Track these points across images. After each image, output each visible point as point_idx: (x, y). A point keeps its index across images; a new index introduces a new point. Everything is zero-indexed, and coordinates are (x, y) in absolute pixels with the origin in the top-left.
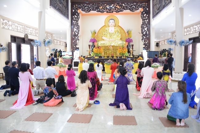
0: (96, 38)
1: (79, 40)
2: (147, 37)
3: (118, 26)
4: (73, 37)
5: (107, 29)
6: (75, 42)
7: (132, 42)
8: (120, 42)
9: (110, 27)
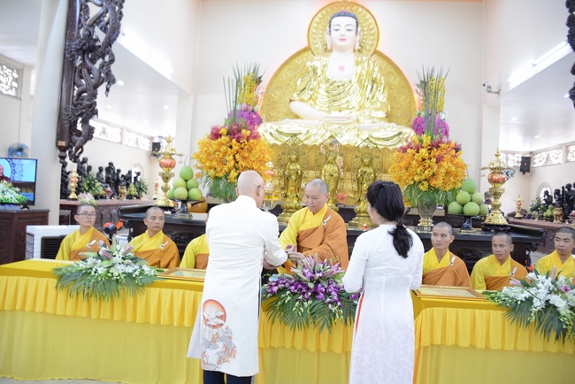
0: (257, 108)
1: (111, 80)
3: (376, 52)
4: (78, 62)
5: (317, 64)
6: (85, 94)
7: (446, 133)
8: (385, 129)
9: (334, 54)
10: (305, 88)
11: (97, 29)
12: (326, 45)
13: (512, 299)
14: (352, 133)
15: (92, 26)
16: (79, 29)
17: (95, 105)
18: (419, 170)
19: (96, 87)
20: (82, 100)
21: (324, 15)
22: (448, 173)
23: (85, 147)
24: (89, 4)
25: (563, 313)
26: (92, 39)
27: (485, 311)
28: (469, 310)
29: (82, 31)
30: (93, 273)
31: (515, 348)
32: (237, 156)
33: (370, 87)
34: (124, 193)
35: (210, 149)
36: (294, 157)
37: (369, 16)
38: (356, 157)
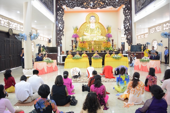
2: (129, 32)
3: (99, 22)
4: (58, 32)
7: (112, 37)
8: (101, 37)
10: (86, 30)
14: (95, 38)
17: (62, 39)
18: (105, 45)
19: (61, 36)
20: (59, 38)
24: (59, 24)
26: (60, 29)
31: (114, 61)
33: (98, 29)
37: (97, 15)
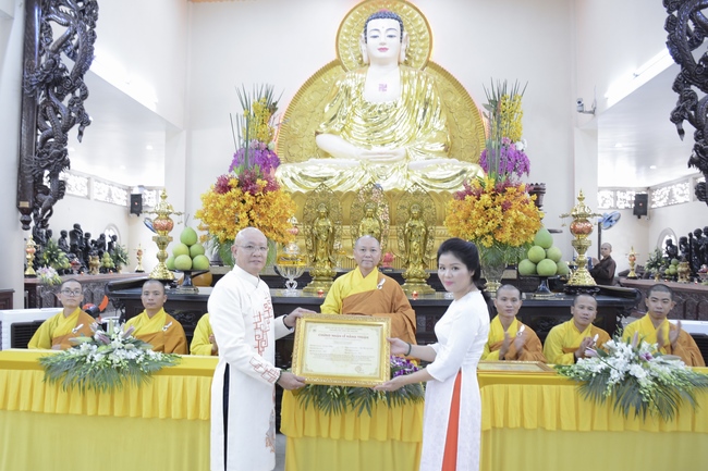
0: (273, 145)
1: (85, 122)
3: (429, 63)
4: (40, 100)
5: (351, 83)
6: (52, 140)
7: (526, 169)
8: (443, 167)
9: (372, 69)
10: (335, 116)
11: (63, 55)
12: (361, 56)
13: (587, 371)
14: (400, 174)
15: (56, 51)
16: (40, 56)
17: (66, 154)
18: (480, 221)
19: (65, 130)
20: (49, 147)
21: (357, 17)
22: (517, 224)
23: (54, 207)
24: (51, 23)
25: (643, 384)
26: (58, 68)
27: (554, 387)
28: (535, 386)
29: (43, 59)
30: (88, 361)
31: (592, 429)
32: (252, 213)
33: (421, 111)
34: (96, 265)
35: (218, 204)
36: (323, 211)
37: (417, 15)
38: (402, 207)
